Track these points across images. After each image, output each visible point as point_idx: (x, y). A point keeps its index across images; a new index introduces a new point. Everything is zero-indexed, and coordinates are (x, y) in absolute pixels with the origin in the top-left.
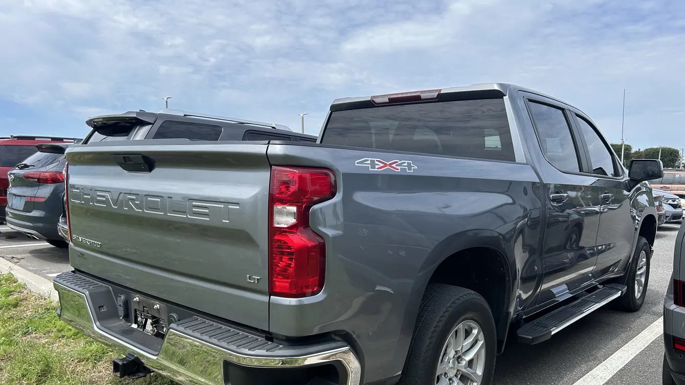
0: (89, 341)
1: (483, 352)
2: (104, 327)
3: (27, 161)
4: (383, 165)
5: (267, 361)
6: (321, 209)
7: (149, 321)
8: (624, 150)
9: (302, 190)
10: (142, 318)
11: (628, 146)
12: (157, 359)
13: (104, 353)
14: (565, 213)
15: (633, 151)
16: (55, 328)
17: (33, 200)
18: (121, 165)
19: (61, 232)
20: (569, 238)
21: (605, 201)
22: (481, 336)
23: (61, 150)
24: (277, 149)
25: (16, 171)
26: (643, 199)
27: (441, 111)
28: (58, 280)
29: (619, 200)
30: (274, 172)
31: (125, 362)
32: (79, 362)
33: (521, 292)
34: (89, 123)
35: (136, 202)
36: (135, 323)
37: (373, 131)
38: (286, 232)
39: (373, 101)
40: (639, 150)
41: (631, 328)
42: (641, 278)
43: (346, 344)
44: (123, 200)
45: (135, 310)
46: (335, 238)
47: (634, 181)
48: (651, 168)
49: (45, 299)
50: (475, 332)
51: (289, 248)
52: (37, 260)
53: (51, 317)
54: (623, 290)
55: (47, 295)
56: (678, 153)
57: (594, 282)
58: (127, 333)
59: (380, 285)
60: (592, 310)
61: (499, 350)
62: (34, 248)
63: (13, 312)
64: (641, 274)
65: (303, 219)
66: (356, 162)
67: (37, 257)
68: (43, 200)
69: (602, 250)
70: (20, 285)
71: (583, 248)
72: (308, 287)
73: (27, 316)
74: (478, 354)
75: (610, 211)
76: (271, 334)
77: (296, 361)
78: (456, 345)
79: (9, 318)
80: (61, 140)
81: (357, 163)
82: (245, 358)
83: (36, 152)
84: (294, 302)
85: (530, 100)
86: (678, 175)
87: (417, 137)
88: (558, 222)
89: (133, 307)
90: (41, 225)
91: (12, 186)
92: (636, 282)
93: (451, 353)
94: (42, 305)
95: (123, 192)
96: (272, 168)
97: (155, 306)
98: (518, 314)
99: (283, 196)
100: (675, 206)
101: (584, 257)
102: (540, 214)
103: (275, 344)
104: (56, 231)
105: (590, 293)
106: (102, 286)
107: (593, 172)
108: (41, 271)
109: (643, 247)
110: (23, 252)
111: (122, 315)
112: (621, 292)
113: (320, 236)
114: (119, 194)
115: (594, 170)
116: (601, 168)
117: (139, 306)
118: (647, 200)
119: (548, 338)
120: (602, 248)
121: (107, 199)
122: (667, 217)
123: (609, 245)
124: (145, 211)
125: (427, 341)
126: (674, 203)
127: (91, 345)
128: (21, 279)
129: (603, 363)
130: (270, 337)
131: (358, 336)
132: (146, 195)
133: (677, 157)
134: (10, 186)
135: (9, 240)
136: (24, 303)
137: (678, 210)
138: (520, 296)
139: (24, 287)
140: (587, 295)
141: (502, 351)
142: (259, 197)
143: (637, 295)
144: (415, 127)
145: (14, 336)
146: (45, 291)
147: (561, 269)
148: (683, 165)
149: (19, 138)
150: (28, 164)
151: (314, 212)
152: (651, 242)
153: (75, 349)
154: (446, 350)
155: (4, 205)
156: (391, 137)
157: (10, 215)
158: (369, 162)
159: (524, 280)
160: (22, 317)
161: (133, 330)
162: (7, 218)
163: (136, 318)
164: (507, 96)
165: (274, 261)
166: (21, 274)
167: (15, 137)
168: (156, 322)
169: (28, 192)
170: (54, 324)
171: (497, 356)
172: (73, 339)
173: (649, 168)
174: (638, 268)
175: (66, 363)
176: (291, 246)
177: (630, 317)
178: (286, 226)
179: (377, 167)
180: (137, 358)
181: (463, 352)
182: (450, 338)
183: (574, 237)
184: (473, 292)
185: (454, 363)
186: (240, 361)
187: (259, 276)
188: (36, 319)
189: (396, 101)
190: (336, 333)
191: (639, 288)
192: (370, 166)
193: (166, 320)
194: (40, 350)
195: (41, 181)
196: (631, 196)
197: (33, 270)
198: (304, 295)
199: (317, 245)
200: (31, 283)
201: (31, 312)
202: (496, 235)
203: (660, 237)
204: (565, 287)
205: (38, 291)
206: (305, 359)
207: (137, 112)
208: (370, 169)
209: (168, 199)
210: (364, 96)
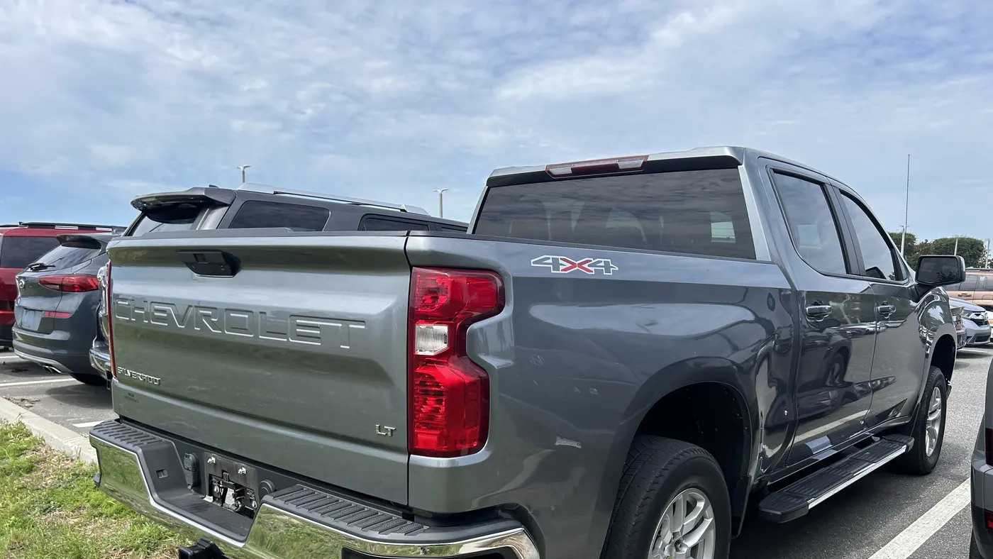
0: (139, 522)
1: (712, 533)
2: (164, 501)
3: (43, 260)
4: (570, 265)
5: (406, 549)
6: (481, 329)
7: (230, 492)
8: (905, 241)
9: (456, 302)
10: (220, 487)
11: (910, 235)
12: (244, 547)
13: (160, 539)
14: (824, 334)
15: (918, 242)
16: (89, 501)
17: (53, 315)
18: (189, 265)
19: (94, 363)
20: (830, 368)
21: (882, 316)
22: (709, 512)
23: (94, 244)
24: (419, 242)
25: (28, 274)
26: (936, 313)
27: (644, 187)
28: (96, 432)
29: (901, 315)
30: (416, 277)
31: (196, 552)
32: (125, 551)
33: (765, 447)
34: (136, 204)
35: (213, 320)
36: (210, 495)
37: (549, 217)
38: (432, 362)
39: (549, 172)
40: (927, 241)
41: (921, 498)
42: (933, 425)
43: (519, 524)
44: (193, 316)
45: (210, 476)
46: (503, 370)
47: (923, 287)
48: (947, 268)
49: (72, 460)
50: (701, 505)
51: (437, 385)
52: (57, 403)
53: (82, 486)
54: (909, 444)
55: (74, 453)
56: (982, 245)
57: (867, 432)
58: (198, 510)
59: (562, 437)
60: (865, 474)
61: (734, 532)
62: (52, 386)
63: (26, 479)
64: (934, 421)
65: (458, 343)
66: (532, 261)
67: (58, 399)
68: (68, 316)
69: (876, 385)
70: (35, 440)
71: (850, 384)
72: (463, 441)
73: (46, 484)
74: (704, 538)
75: (889, 330)
76: (410, 509)
77: (448, 548)
78: (674, 526)
79: (21, 488)
80: (92, 228)
81: (534, 263)
82: (373, 545)
83: (57, 246)
84: (444, 463)
85: (776, 171)
86: (983, 277)
87: (612, 224)
88: (814, 346)
89: (207, 471)
90: (64, 352)
91: (23, 296)
92: (927, 432)
93: (668, 537)
94: (68, 469)
95: (193, 305)
96: (413, 271)
97: (240, 470)
98: (760, 480)
99: (428, 310)
100: (979, 323)
101: (852, 397)
102: (791, 335)
103: (416, 525)
104: (88, 361)
105: (861, 448)
106: (161, 440)
107: (865, 274)
108: (64, 419)
109: (936, 381)
110: (37, 392)
111: (191, 484)
112: (905, 446)
113: (481, 367)
114: (188, 308)
115: (867, 271)
116: (876, 268)
117: (215, 469)
118: (941, 313)
119: (804, 513)
120: (877, 383)
121: (170, 315)
122: (968, 337)
123: (887, 379)
124: (226, 332)
125: (633, 520)
126: (977, 318)
127: (141, 528)
128: (38, 431)
129: (882, 549)
130: (409, 514)
131: (537, 513)
132: (226, 310)
133: (981, 251)
134: (19, 295)
135: (15, 374)
136: (42, 466)
137: (984, 328)
138: (763, 454)
139: (41, 442)
140: (858, 451)
141: (739, 533)
142: (394, 312)
143: (929, 451)
144: (609, 210)
145: (29, 514)
146: (72, 449)
147: (820, 415)
148: (989, 263)
149: (32, 225)
150: (46, 263)
151: (474, 332)
152: (948, 375)
153: (119, 533)
154: (659, 532)
155: (11, 322)
156: (574, 224)
157: (19, 338)
158: (550, 261)
159: (770, 430)
160: (39, 487)
161: (208, 504)
162: (15, 342)
163: (211, 487)
164: (743, 165)
165: (416, 404)
166: (38, 425)
167: (25, 225)
168: (240, 493)
169: (45, 304)
170: (87, 496)
171: (732, 541)
172: (115, 519)
173: (945, 267)
174: (929, 412)
175: (106, 552)
176: (439, 383)
177: (917, 482)
178: (432, 354)
179: (561, 267)
180: (213, 546)
181: (684, 534)
182: (666, 514)
183: (837, 367)
184: (698, 448)
185: (670, 550)
186: (366, 548)
187: (394, 426)
188: (60, 489)
189: (582, 173)
190: (504, 507)
191: (931, 441)
192: (551, 266)
193: (256, 489)
194: (68, 535)
195: (65, 289)
196: (919, 309)
197: (54, 418)
198: (458, 454)
199: (477, 380)
200: (52, 437)
201: (52, 479)
202: (728, 364)
203: (960, 366)
204: (826, 439)
205: (62, 449)
206: (460, 546)
207: (206, 188)
208: (552, 272)
209: (260, 315)
210: (535, 165)
